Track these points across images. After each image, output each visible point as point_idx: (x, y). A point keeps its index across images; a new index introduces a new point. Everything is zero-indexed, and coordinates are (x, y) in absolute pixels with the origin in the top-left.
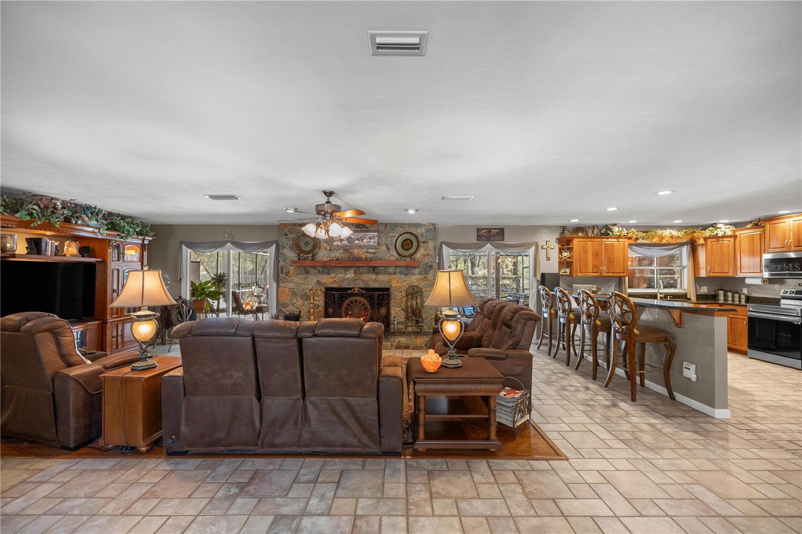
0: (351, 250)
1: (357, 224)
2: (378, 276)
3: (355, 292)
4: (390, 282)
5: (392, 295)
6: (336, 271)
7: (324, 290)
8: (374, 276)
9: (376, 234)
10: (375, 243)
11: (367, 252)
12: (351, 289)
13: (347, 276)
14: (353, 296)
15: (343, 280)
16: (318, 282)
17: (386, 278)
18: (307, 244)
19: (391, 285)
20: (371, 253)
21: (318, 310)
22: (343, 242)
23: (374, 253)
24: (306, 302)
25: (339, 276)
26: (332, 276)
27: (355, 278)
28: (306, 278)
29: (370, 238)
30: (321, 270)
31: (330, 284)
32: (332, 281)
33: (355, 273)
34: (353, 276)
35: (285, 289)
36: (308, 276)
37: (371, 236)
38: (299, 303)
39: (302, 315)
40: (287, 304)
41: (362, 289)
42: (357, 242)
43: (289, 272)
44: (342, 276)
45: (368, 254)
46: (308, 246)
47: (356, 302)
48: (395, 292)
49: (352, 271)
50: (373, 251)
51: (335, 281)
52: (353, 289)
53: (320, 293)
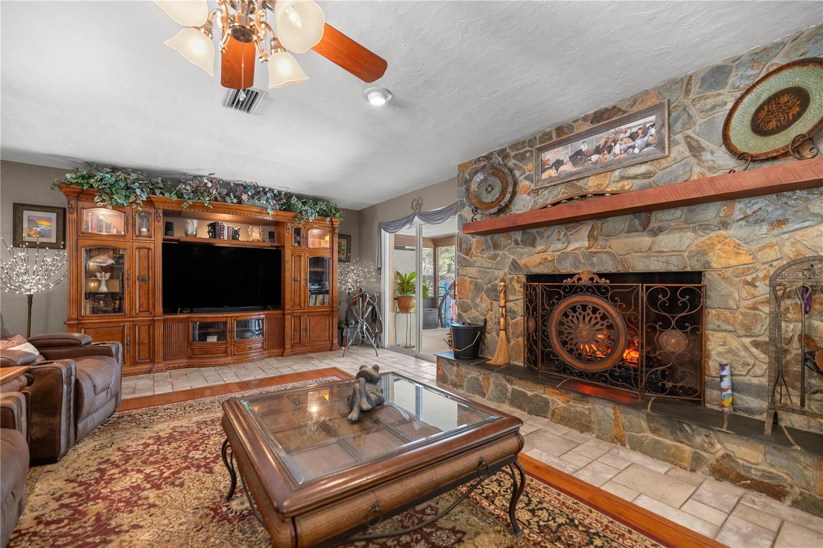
0: (583, 182)
1: (595, 113)
2: (660, 237)
3: (581, 283)
4: (704, 253)
5: (712, 294)
6: (548, 237)
7: (524, 280)
8: (645, 240)
10: (648, 145)
11: (623, 178)
12: (571, 276)
13: (572, 247)
14: (576, 292)
15: (564, 256)
16: (515, 265)
17: (687, 243)
18: (490, 189)
19: (708, 263)
20: (635, 177)
21: (514, 321)
22: (562, 168)
23: (645, 176)
24: (495, 303)
25: (553, 247)
26: (539, 248)
27: (593, 250)
28: (494, 257)
29: (633, 137)
30: (519, 239)
31: (536, 266)
32: (538, 261)
33: (591, 236)
34: (586, 244)
35: (466, 278)
36: (497, 252)
37: (634, 130)
38: (484, 305)
39: (488, 328)
40: (469, 305)
41: (601, 275)
42: (595, 158)
43: (470, 249)
44: (560, 246)
45: (626, 182)
46: (493, 192)
47: (584, 308)
48: (724, 284)
49: (585, 230)
50: (643, 169)
51: (546, 259)
52: (577, 277)
53: (517, 287)
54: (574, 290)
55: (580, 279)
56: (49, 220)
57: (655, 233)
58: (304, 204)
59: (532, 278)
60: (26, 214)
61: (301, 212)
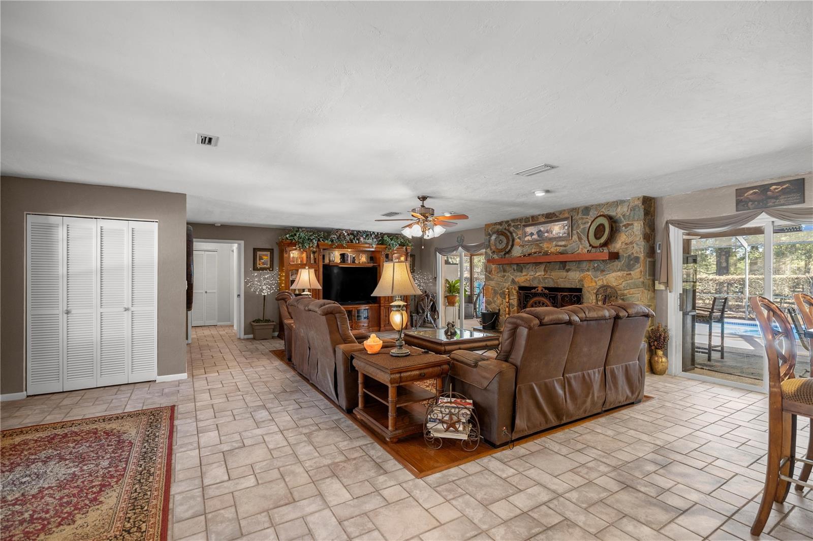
0: (541, 245)
1: (547, 214)
2: (569, 273)
3: (538, 292)
4: (582, 281)
5: (585, 297)
6: (528, 269)
7: (517, 289)
8: (564, 274)
9: (566, 222)
10: (565, 233)
11: (556, 246)
12: (535, 288)
13: (537, 274)
14: (536, 296)
15: (534, 278)
16: (513, 281)
17: (577, 276)
18: (501, 242)
19: (583, 285)
20: (561, 246)
21: (513, 309)
22: (534, 237)
23: (565, 246)
24: (504, 300)
25: (530, 274)
26: (524, 274)
27: (546, 276)
28: (504, 276)
29: (560, 228)
30: (515, 269)
31: (522, 282)
32: (523, 280)
33: (545, 270)
34: (543, 273)
35: (489, 287)
36: (505, 274)
37: (560, 226)
38: (499, 301)
39: (501, 313)
40: (491, 301)
41: (546, 288)
42: (546, 234)
43: (492, 271)
44: (533, 273)
45: (558, 248)
46: (503, 244)
47: (539, 302)
48: (588, 294)
49: (543, 267)
50: (563, 243)
51: (527, 279)
52: (537, 289)
53: (515, 292)
54: (536, 295)
55: (538, 290)
56: (266, 255)
57: (568, 271)
58: (391, 239)
59: (521, 288)
60: (259, 253)
61: (389, 245)
